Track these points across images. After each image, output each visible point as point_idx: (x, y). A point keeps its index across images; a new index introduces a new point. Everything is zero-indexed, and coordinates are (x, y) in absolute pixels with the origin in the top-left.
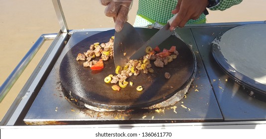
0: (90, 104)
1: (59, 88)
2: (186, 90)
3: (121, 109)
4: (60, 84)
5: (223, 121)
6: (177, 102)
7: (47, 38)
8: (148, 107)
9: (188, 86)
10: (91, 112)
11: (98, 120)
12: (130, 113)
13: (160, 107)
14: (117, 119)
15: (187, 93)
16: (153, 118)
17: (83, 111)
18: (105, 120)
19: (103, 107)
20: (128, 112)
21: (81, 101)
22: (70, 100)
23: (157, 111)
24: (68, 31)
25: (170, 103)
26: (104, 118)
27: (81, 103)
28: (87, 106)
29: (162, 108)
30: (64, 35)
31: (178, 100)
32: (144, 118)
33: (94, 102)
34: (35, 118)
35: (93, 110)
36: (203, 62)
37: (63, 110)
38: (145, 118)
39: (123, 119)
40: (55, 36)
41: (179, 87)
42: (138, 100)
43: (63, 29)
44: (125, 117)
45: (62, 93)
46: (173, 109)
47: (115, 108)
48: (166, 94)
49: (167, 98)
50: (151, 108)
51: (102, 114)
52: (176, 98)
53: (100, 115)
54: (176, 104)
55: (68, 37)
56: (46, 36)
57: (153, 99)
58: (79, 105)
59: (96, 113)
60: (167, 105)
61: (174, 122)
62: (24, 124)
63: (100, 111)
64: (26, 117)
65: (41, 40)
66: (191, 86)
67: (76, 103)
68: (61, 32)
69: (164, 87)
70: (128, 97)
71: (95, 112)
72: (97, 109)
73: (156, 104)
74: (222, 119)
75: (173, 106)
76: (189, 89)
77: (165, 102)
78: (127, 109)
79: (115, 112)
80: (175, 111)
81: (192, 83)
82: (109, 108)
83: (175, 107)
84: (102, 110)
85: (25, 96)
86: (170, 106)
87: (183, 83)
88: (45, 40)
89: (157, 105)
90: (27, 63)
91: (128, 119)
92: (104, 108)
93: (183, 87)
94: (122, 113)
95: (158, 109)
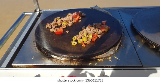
0: (55, 55)
1: (34, 45)
2: (117, 48)
3: (75, 58)
4: (35, 42)
5: (142, 67)
6: (111, 55)
7: (27, 15)
8: (93, 57)
9: (118, 45)
10: (55, 60)
11: (60, 65)
12: (81, 61)
13: (100, 58)
14: (72, 64)
15: (117, 49)
16: (96, 64)
17: (50, 59)
18: (65, 65)
19: (63, 57)
22: (42, 52)
23: (99, 60)
24: (40, 10)
25: (107, 55)
26: (64, 64)
27: (49, 54)
28: (53, 56)
29: (102, 58)
30: (38, 13)
32: (90, 64)
33: (57, 53)
34: (19, 63)
35: (57, 59)
36: (127, 30)
37: (38, 59)
40: (32, 13)
41: (112, 45)
42: (86, 53)
43: (37, 9)
44: (78, 64)
45: (36, 48)
46: (109, 59)
47: (72, 58)
48: (105, 49)
49: (105, 52)
50: (94, 58)
51: (63, 61)
52: (111, 52)
53: (61, 62)
54: (111, 56)
55: (40, 14)
56: (26, 14)
57: (96, 52)
59: (59, 61)
60: (105, 56)
61: (110, 67)
62: (12, 67)
63: (61, 59)
64: (14, 62)
65: (23, 16)
66: (120, 45)
67: (45, 54)
68: (36, 11)
69: (103, 45)
70: (80, 51)
71: (58, 60)
72: (59, 58)
73: (98, 56)
74: (141, 65)
75: (109, 57)
77: (103, 54)
78: (79, 58)
79: (71, 61)
81: (121, 43)
82: (68, 58)
83: (110, 58)
84: (63, 59)
85: (13, 50)
86: (107, 57)
87: (115, 42)
88: (25, 16)
89: (99, 56)
90: (14, 30)
91: (80, 65)
92: (64, 58)
93: (115, 45)
94: (76, 61)
95: (99, 59)
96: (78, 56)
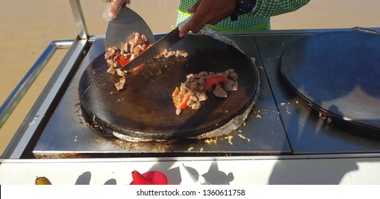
0: (120, 132)
1: (78, 112)
2: (245, 116)
3: (160, 138)
4: (79, 106)
5: (292, 154)
6: (233, 131)
7: (60, 46)
8: (196, 136)
9: (248, 111)
10: (121, 142)
11: (130, 152)
12: (172, 143)
13: (211, 137)
14: (155, 151)
15: (246, 120)
16: (201, 150)
17: (110, 140)
18: (140, 152)
19: (137, 136)
20: (169, 142)
21: (109, 128)
22: (94, 127)
23: (208, 141)
24: (88, 37)
25: (224, 132)
26: (137, 149)
27: (108, 131)
28: (116, 134)
29: (213, 138)
30: (84, 42)
31: (235, 128)
32: (190, 150)
33: (125, 128)
34: (48, 150)
35: (125, 140)
36: (268, 80)
37: (85, 140)
38: (192, 150)
39: (163, 151)
40: (71, 43)
41: (236, 112)
42: (182, 127)
43: (82, 34)
44: (166, 149)
45: (82, 118)
46: (228, 140)
47: (153, 137)
48: (220, 120)
49: (221, 125)
50: (199, 137)
51: (136, 145)
52: (232, 126)
53: (133, 146)
54: (232, 133)
55: (88, 45)
56: (58, 44)
57: (203, 126)
58: (105, 133)
59: (128, 144)
60: (221, 134)
61: (229, 156)
62: (33, 157)
63: (133, 141)
64: (37, 147)
65: (51, 49)
66: (252, 112)
67: (101, 131)
68: (79, 38)
69: (217, 111)
70: (170, 123)
71: (127, 142)
72: (129, 139)
73: (206, 132)
74: (290, 151)
75: (228, 136)
76: (250, 114)
77: (218, 130)
78: (169, 138)
79: (153, 143)
80: (230, 142)
81: (253, 107)
82: (146, 137)
83: (230, 137)
84: (136, 139)
85: (33, 122)
86: (225, 136)
87: (242, 106)
88: (57, 49)
89: (208, 134)
90: (32, 80)
91: (169, 151)
92: (139, 137)
93: (241, 112)
94: (163, 143)
95: (209, 139)
96: (167, 134)
